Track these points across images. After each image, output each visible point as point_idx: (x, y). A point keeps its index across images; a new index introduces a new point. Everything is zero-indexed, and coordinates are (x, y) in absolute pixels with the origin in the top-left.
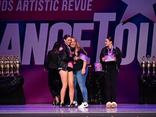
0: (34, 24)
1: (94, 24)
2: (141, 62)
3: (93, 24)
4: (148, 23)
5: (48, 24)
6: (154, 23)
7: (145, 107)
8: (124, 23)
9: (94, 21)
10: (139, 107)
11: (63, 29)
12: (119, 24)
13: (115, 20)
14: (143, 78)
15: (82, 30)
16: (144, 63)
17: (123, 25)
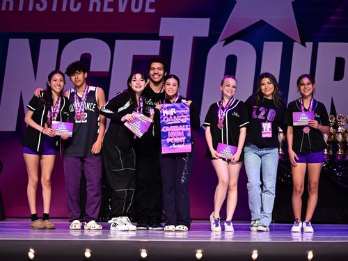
0: (27, 41)
1: (161, 44)
3: (159, 42)
4: (281, 43)
5: (57, 42)
6: (295, 43)
8: (228, 41)
9: (160, 35)
11: (91, 53)
12: (216, 43)
13: (206, 34)
15: (134, 56)
17: (224, 46)
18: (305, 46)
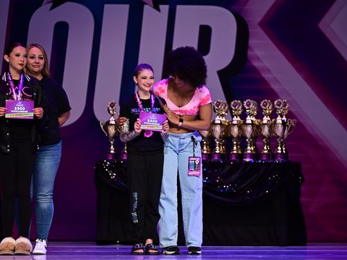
2: (105, 121)
4: (127, 6)
6: (146, 6)
7: (116, 254)
8: (56, 3)
10: (96, 254)
12: (41, 5)
14: (109, 168)
16: (113, 123)
17: (51, 9)
18: (159, 10)
